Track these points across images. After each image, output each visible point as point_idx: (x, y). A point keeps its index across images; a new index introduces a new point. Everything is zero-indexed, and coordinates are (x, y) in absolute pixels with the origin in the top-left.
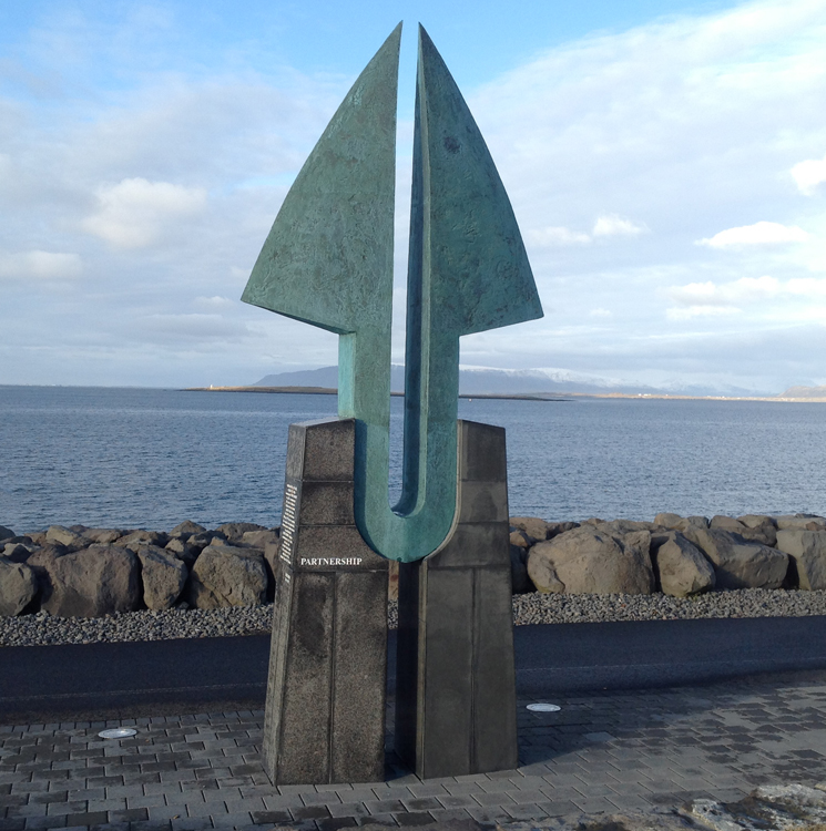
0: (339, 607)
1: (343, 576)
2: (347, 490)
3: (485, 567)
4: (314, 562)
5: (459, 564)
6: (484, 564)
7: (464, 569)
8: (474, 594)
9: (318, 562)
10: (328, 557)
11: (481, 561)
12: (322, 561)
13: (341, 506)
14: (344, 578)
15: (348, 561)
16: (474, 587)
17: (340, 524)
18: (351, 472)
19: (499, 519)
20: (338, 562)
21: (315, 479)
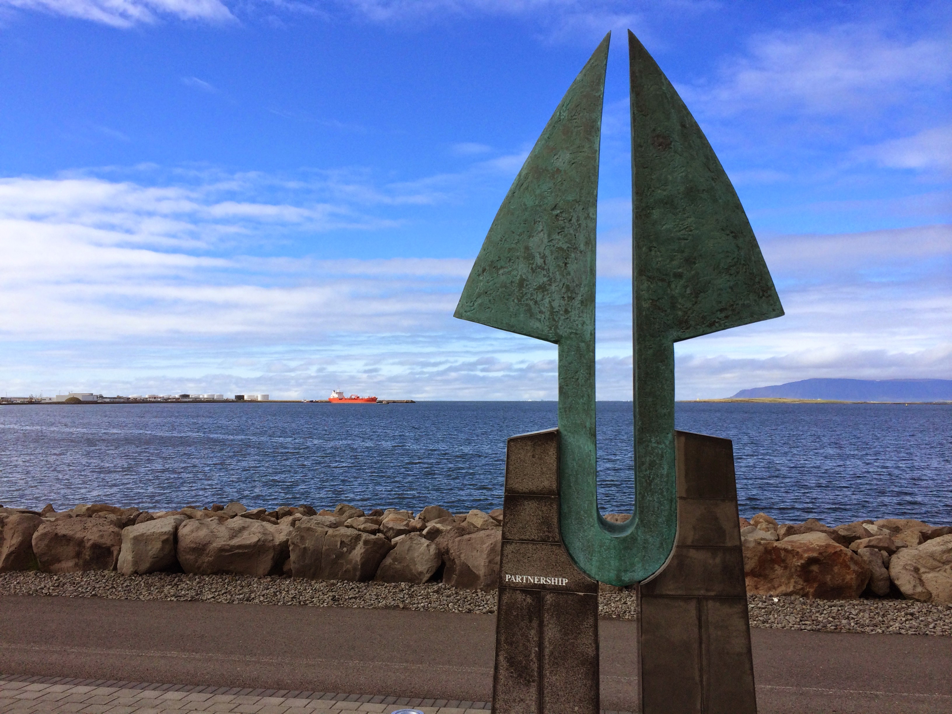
0: (545, 629)
1: (548, 597)
2: (550, 505)
3: (714, 598)
4: (518, 579)
5: (680, 592)
6: (712, 594)
7: (687, 599)
8: (700, 627)
9: (522, 579)
10: (533, 575)
11: (707, 590)
12: (527, 579)
13: (546, 522)
14: (549, 598)
15: (553, 581)
16: (699, 619)
17: (544, 541)
18: (554, 486)
19: (729, 544)
20: (542, 581)
21: (518, 492)
